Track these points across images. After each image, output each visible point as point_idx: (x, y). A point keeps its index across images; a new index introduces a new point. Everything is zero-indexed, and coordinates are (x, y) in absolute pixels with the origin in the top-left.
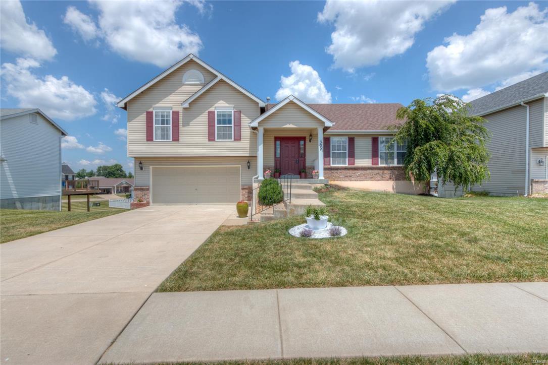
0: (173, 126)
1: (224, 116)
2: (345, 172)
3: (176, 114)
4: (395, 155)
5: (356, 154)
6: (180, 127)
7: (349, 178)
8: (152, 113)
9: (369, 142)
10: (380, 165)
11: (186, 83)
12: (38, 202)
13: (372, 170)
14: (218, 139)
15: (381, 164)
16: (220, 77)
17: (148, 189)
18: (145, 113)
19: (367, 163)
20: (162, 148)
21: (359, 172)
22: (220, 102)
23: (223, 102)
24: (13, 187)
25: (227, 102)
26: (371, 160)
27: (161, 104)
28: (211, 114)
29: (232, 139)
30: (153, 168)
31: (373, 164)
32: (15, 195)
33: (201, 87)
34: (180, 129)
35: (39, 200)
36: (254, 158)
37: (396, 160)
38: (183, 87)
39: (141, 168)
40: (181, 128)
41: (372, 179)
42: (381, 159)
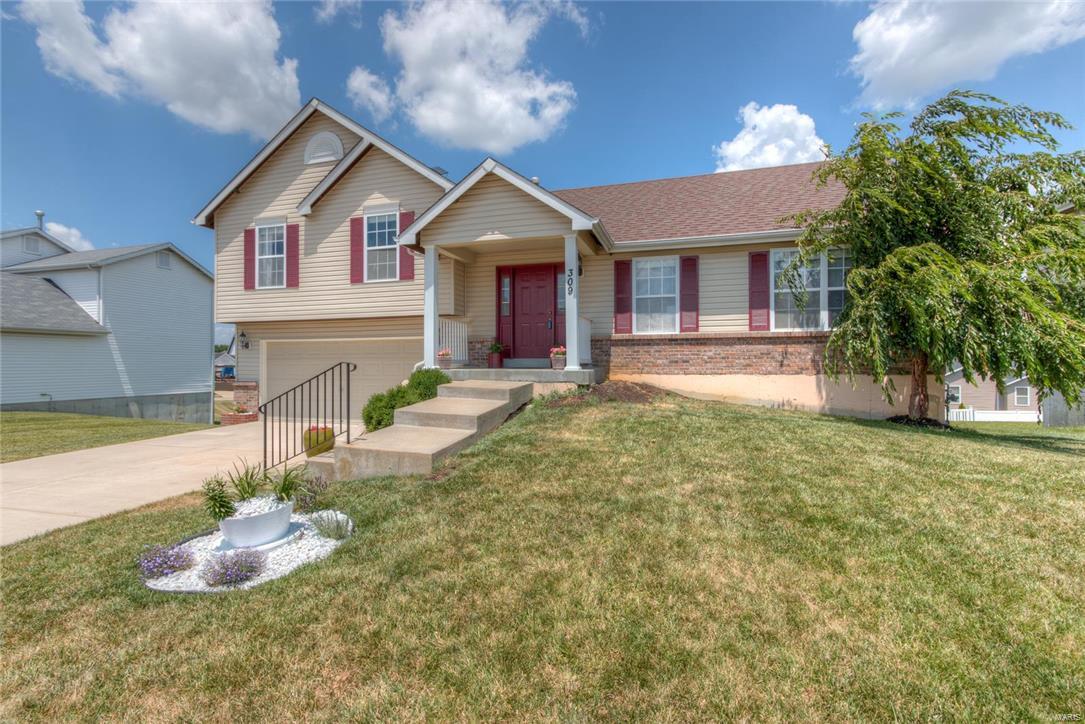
0: (288, 257)
1: (382, 225)
2: (669, 350)
3: (293, 230)
4: (824, 299)
5: (701, 300)
6: (300, 256)
7: (681, 366)
8: (253, 231)
9: (741, 265)
10: (774, 330)
11: (312, 162)
12: (170, 403)
13: (748, 343)
14: (369, 278)
15: (776, 327)
16: (368, 139)
17: (256, 388)
18: (243, 234)
19: (735, 324)
20: (273, 304)
21: (710, 351)
22: (373, 196)
23: (380, 195)
24: (124, 378)
25: (386, 194)
26: (747, 316)
27: (269, 212)
28: (356, 224)
29: (395, 277)
30: (268, 343)
31: (751, 328)
32: (129, 391)
33: (331, 168)
34: (300, 261)
35: (172, 399)
36: (417, 321)
37: (824, 316)
38: (307, 171)
39: (247, 346)
40: (303, 260)
41: (749, 370)
42: (776, 312)
